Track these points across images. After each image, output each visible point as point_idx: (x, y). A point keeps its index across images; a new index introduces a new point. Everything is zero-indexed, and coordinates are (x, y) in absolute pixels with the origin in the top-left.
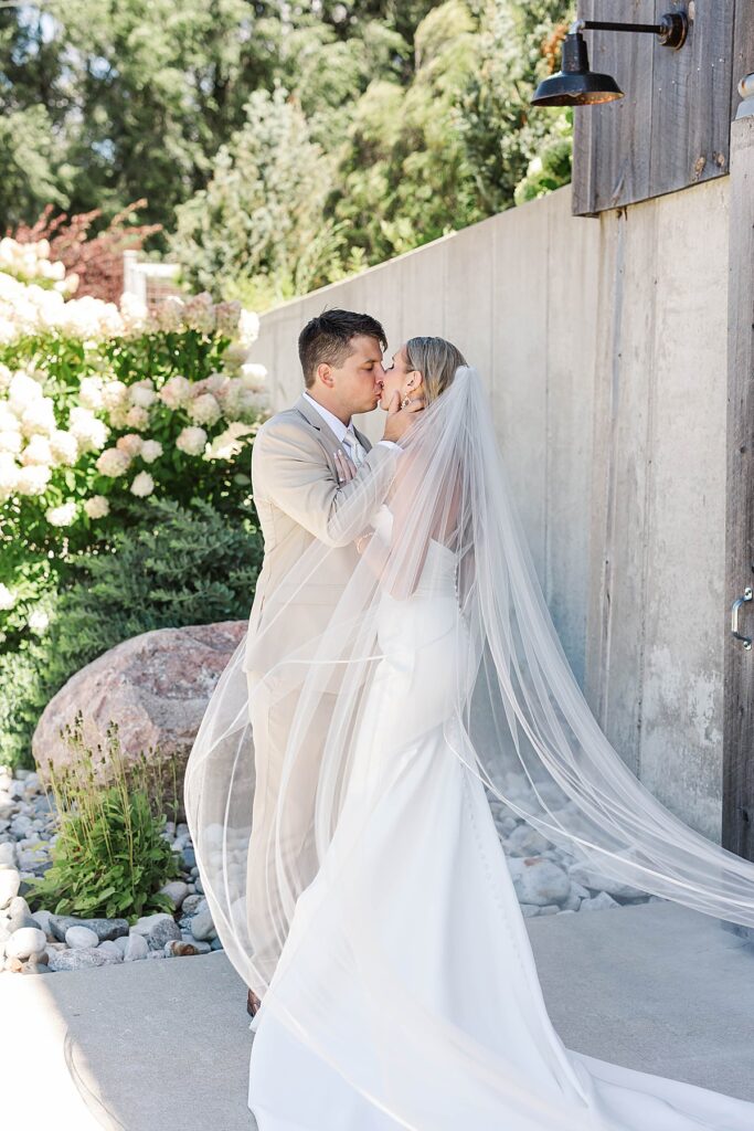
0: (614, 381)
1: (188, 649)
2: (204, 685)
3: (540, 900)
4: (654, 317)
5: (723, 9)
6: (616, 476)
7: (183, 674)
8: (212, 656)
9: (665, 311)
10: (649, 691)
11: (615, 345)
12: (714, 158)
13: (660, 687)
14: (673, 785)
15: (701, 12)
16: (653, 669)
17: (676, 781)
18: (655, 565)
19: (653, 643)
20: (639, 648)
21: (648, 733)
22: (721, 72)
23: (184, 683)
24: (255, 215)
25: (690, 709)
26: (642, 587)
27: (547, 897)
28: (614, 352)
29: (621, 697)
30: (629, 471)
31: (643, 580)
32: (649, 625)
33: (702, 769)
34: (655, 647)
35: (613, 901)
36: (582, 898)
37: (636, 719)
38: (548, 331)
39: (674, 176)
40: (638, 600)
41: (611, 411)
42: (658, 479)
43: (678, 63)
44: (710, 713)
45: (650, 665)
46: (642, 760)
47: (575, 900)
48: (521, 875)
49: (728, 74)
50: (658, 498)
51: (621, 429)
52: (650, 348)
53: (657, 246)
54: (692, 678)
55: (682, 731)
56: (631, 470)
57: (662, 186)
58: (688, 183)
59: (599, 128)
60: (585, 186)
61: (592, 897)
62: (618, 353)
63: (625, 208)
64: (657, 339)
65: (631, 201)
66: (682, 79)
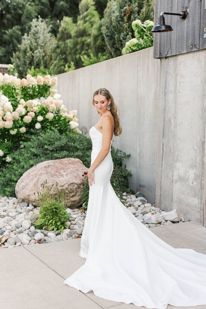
0: (165, 99)
1: (57, 165)
2: (63, 174)
3: (156, 223)
4: (176, 83)
5: (198, 11)
6: (165, 122)
7: (57, 171)
8: (63, 167)
9: (180, 82)
10: (176, 173)
11: (165, 90)
12: (195, 46)
13: (179, 172)
14: (183, 195)
15: (191, 11)
16: (177, 168)
17: (183, 194)
18: (177, 143)
19: (176, 162)
20: (172, 163)
21: (175, 183)
22: (197, 26)
23: (57, 174)
24: (35, 52)
25: (187, 177)
26: (173, 148)
27: (158, 222)
28: (165, 92)
29: (167, 175)
30: (169, 120)
31: (173, 147)
32: (175, 157)
33: (191, 191)
34: (177, 163)
35: (171, 223)
36: (164, 222)
37: (172, 180)
38: (137, 86)
39: (183, 50)
40: (172, 151)
41: (164, 106)
42: (178, 122)
43: (184, 23)
44: (193, 178)
45: (176, 167)
46: (173, 189)
47: (163, 223)
48: (151, 217)
49: (199, 27)
50: (178, 127)
51: (167, 110)
52: (175, 91)
53: (177, 66)
54: (188, 169)
55: (185, 182)
56: (170, 120)
57: (180, 52)
58: (187, 52)
59: (161, 37)
60: (157, 51)
61: (166, 222)
62: (166, 92)
63: (168, 57)
64: (177, 89)
65: (170, 55)
66: (185, 27)
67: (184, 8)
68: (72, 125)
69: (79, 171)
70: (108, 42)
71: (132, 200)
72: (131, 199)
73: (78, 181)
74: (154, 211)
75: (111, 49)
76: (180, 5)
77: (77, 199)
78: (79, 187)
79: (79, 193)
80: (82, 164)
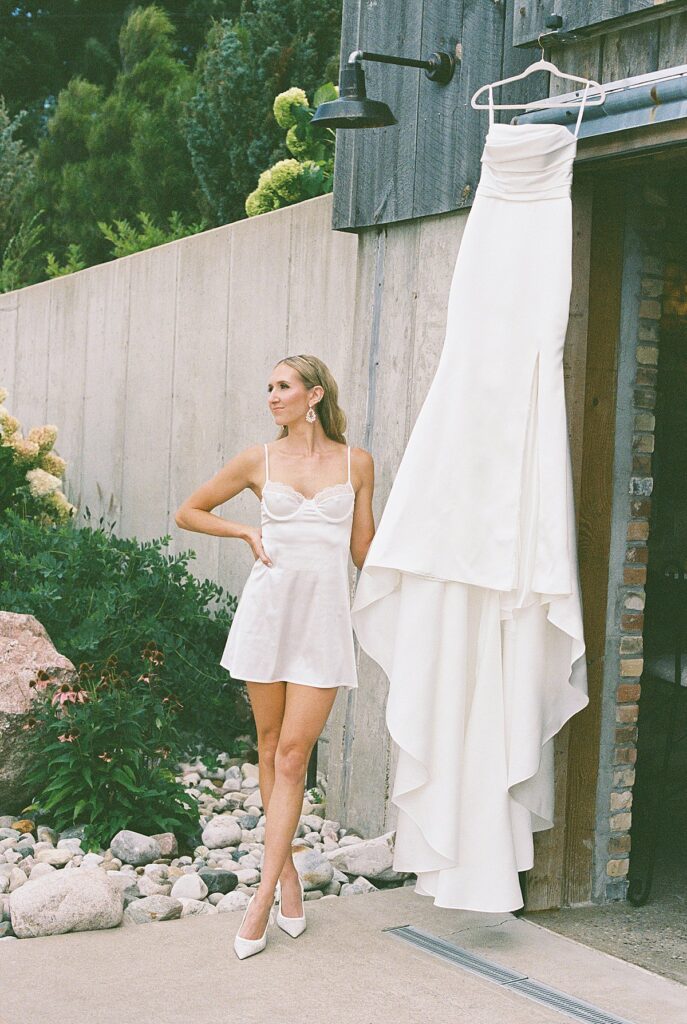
0: (370, 388)
4: (413, 330)
5: (492, 54)
9: (425, 324)
11: (372, 355)
15: (468, 54)
27: (312, 882)
28: (371, 361)
35: (370, 885)
36: (342, 883)
39: (439, 200)
41: (367, 416)
43: (444, 98)
47: (336, 884)
51: (377, 434)
52: (409, 359)
53: (417, 264)
57: (426, 208)
58: (453, 208)
59: (361, 150)
60: (347, 203)
61: (351, 882)
62: (375, 362)
63: (386, 226)
64: (416, 349)
65: (394, 220)
66: (448, 112)
67: (443, 40)
68: (35, 482)
69: (21, 666)
70: (203, 171)
71: (245, 783)
72: (244, 779)
73: (14, 704)
74: (316, 834)
75: (213, 197)
76: (431, 30)
77: (12, 777)
78: (17, 728)
79: (21, 755)
80: (40, 635)
